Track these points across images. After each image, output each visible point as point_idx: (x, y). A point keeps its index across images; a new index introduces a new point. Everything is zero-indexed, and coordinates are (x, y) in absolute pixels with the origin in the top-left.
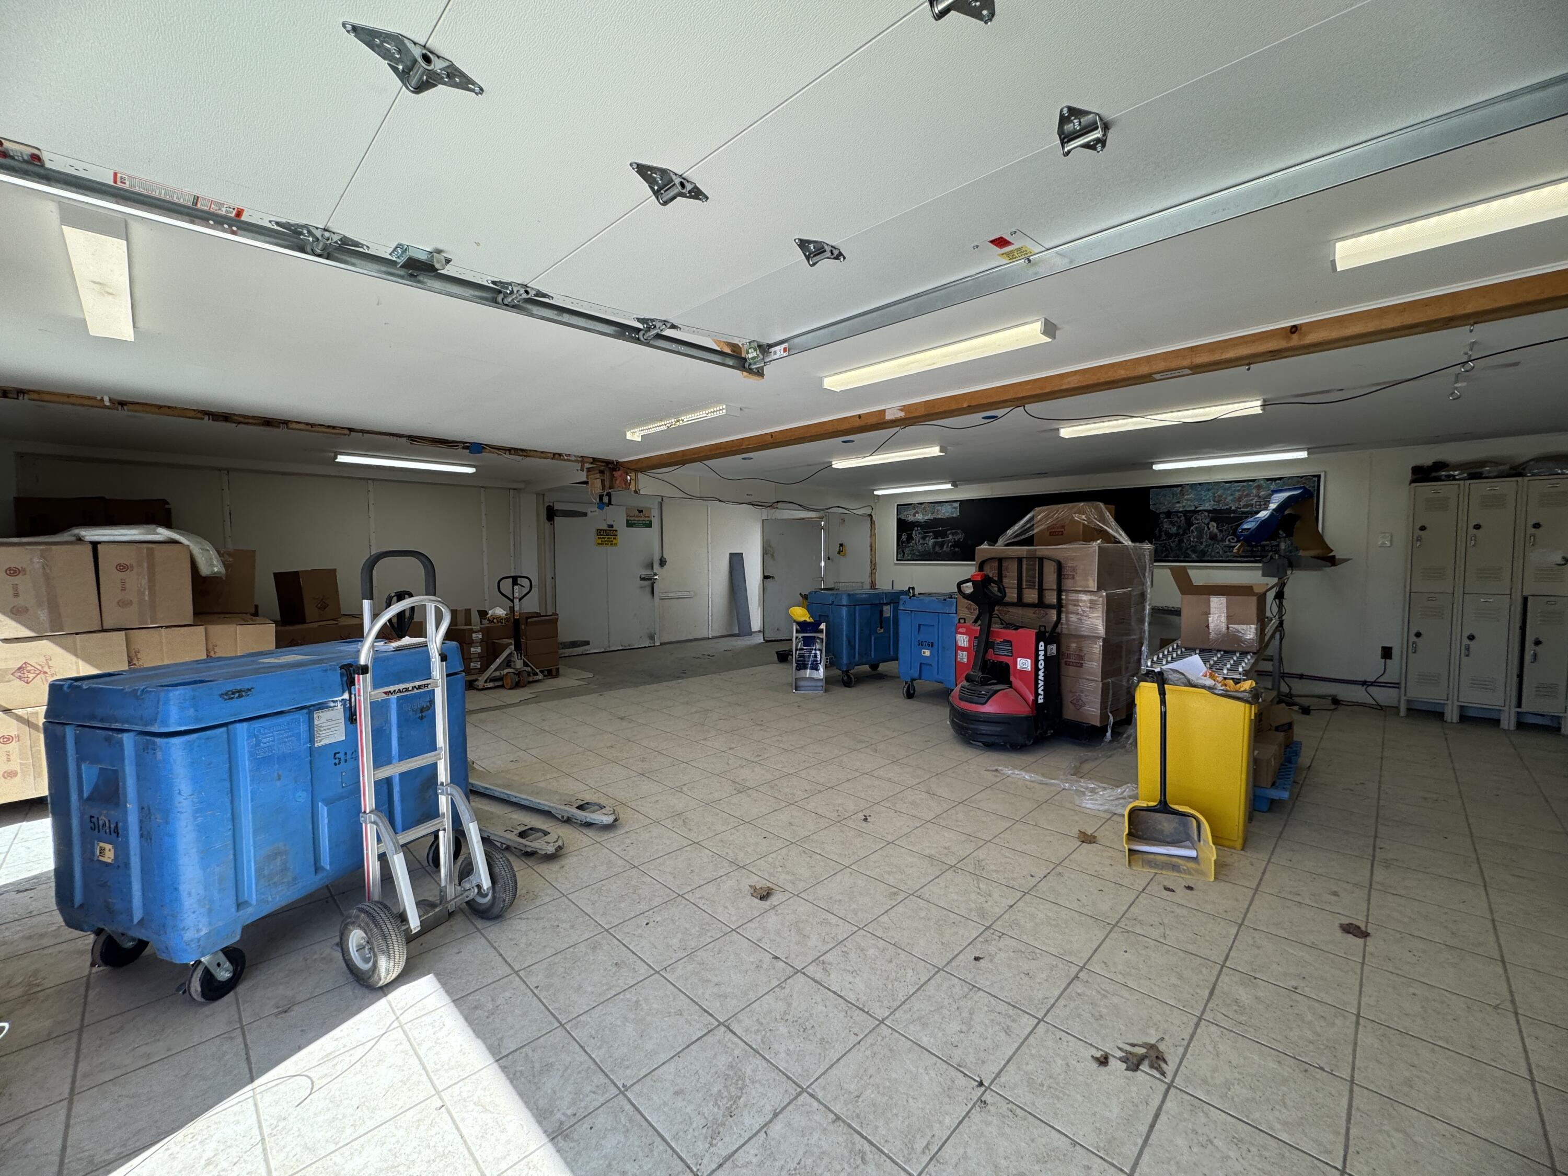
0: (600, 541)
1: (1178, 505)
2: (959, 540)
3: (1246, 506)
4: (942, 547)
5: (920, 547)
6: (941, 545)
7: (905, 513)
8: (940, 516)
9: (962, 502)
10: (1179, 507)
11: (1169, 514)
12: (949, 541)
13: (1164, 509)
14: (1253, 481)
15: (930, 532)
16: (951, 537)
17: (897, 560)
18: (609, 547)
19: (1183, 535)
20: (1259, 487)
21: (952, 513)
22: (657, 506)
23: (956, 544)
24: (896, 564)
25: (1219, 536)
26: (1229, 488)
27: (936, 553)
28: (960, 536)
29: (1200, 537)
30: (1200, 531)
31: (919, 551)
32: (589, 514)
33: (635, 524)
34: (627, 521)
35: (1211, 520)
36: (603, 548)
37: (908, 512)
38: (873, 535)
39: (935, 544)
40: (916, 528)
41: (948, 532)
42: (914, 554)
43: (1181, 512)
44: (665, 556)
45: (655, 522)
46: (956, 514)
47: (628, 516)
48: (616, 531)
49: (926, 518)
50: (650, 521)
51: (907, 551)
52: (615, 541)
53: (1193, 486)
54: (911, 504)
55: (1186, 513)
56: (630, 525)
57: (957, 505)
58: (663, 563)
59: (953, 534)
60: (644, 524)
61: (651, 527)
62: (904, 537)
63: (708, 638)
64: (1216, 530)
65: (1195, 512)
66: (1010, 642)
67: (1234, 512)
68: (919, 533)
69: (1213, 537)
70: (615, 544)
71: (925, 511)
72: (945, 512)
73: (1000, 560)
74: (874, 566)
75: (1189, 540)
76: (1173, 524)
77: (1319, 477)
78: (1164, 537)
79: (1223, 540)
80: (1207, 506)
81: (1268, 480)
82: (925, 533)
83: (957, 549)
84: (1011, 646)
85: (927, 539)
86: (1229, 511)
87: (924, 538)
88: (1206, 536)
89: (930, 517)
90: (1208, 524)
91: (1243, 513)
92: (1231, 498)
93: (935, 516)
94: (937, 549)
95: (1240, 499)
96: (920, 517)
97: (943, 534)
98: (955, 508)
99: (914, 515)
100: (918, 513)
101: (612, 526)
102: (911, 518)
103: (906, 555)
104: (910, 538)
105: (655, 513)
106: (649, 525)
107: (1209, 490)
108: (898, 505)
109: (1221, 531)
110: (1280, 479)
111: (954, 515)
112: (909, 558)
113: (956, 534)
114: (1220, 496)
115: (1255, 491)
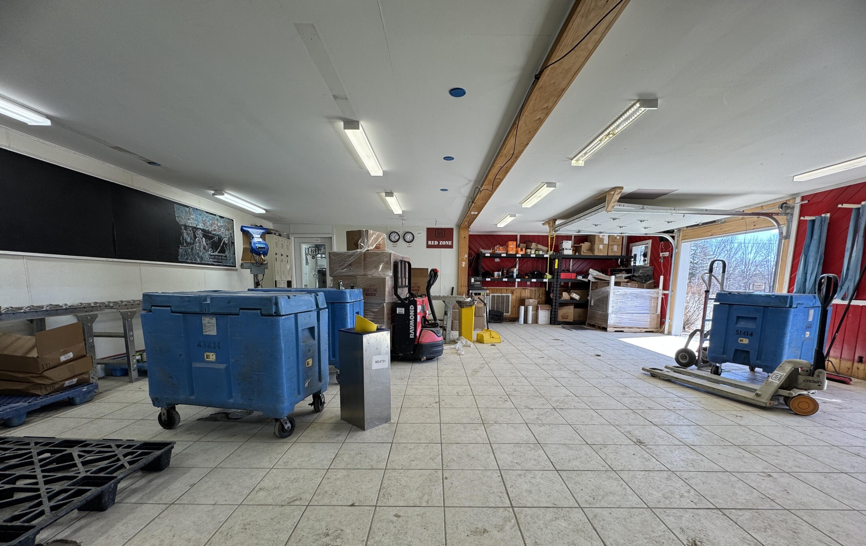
1: (189, 221)
11: (186, 227)
14: (215, 215)
19: (193, 244)
20: (218, 220)
25: (207, 248)
26: (208, 217)
29: (200, 247)
30: (200, 243)
35: (203, 237)
43: (191, 227)
53: (194, 209)
64: (205, 244)
67: (210, 233)
75: (196, 248)
77: (233, 221)
78: (185, 245)
79: (208, 251)
81: (220, 217)
88: (202, 247)
90: (202, 239)
91: (214, 234)
95: (211, 226)
107: (200, 215)
109: (207, 244)
110: (223, 217)
114: (205, 221)
115: (216, 222)
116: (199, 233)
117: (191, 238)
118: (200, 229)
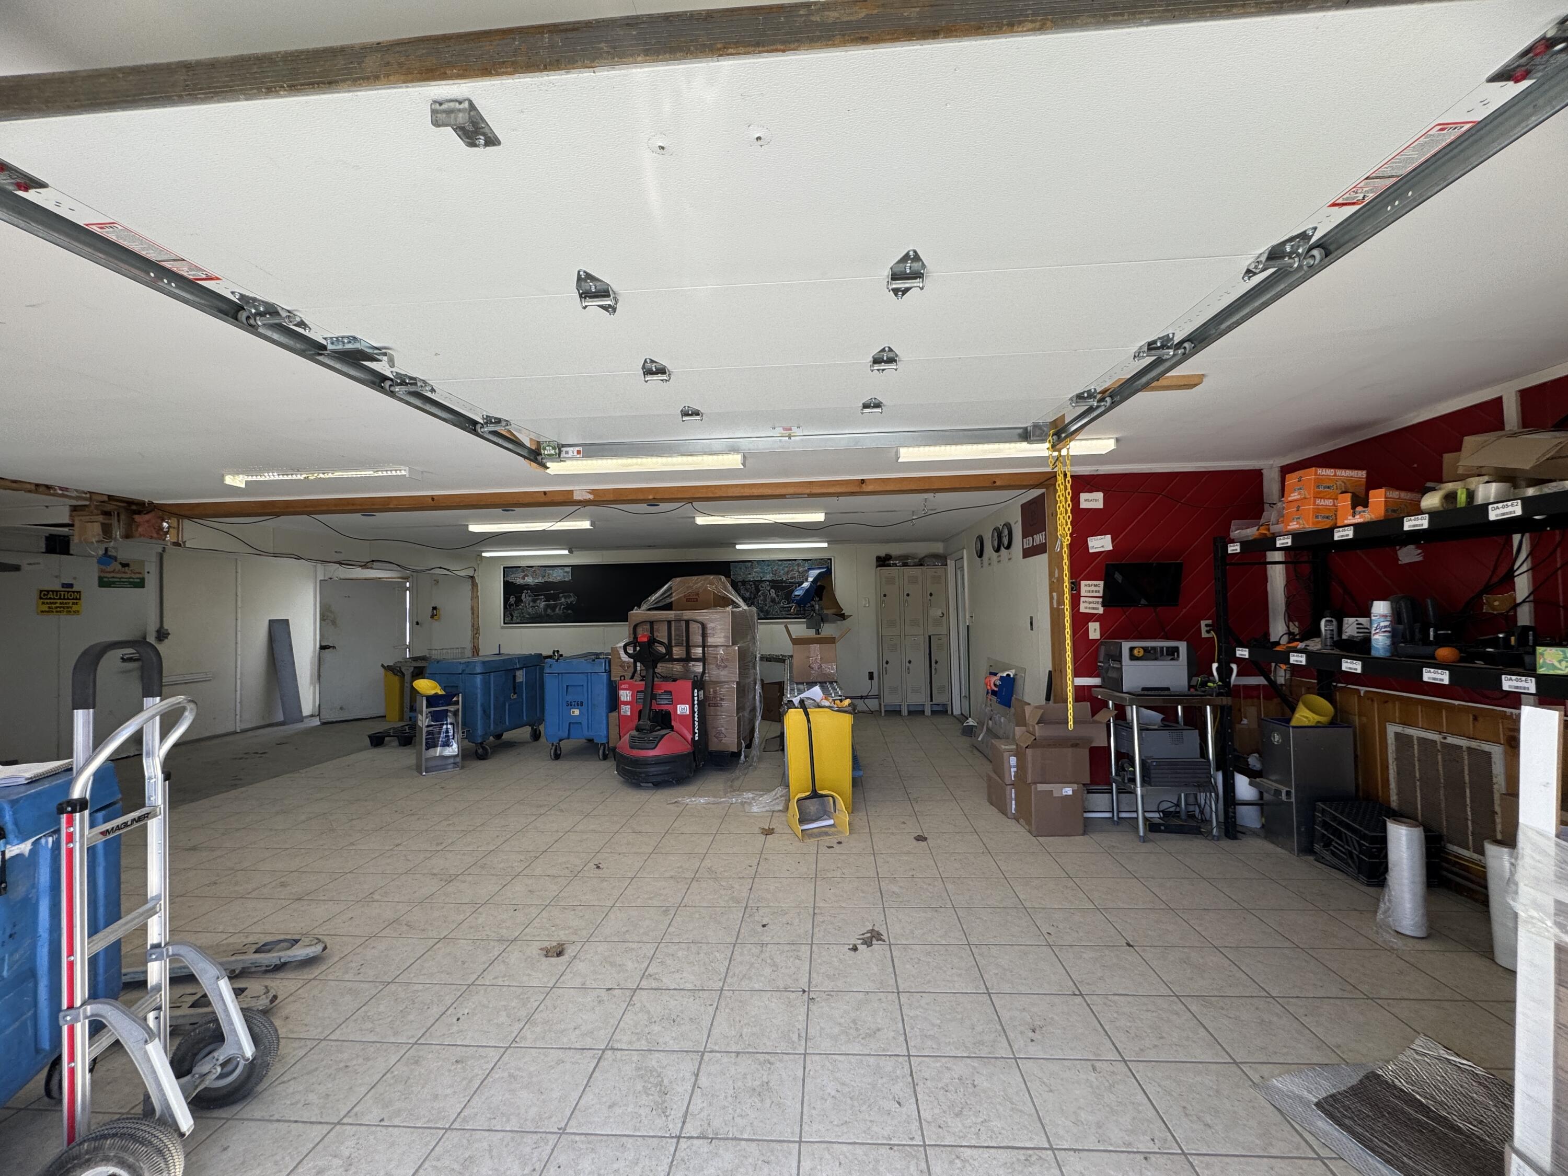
0: (45, 608)
2: (571, 602)
3: (792, 578)
4: (554, 610)
5: (530, 610)
6: (553, 608)
7: (513, 576)
8: (551, 580)
9: (573, 567)
10: (750, 577)
11: (744, 583)
12: (562, 604)
13: (740, 578)
14: (798, 561)
15: (541, 595)
16: (563, 600)
17: (505, 623)
18: (64, 618)
19: (754, 598)
20: (799, 565)
21: (564, 577)
22: (154, 559)
23: (569, 606)
24: (503, 628)
25: (777, 599)
26: (781, 565)
27: (548, 615)
28: (572, 599)
29: (765, 600)
30: (765, 596)
31: (529, 614)
32: (25, 567)
33: (114, 583)
34: (100, 578)
35: (771, 588)
36: (53, 618)
37: (516, 575)
38: (475, 597)
39: (547, 607)
40: (525, 591)
41: (561, 595)
42: (524, 617)
43: (752, 581)
44: (166, 626)
45: (151, 581)
46: (568, 578)
47: (102, 571)
48: (79, 592)
49: (536, 581)
50: (143, 580)
51: (516, 614)
52: (75, 608)
53: (758, 562)
54: (519, 567)
55: (754, 582)
56: (103, 583)
57: (569, 569)
58: (162, 635)
59: (565, 597)
60: (130, 583)
61: (143, 587)
62: (512, 600)
63: (235, 733)
64: (774, 596)
65: (761, 581)
66: (671, 692)
67: (785, 582)
68: (529, 596)
69: (773, 600)
70: (77, 612)
71: (534, 574)
72: (557, 576)
73: (652, 623)
74: (476, 630)
75: (758, 603)
76: (747, 590)
77: (831, 559)
79: (779, 603)
80: (769, 577)
81: (804, 560)
82: (535, 596)
83: (569, 612)
84: (671, 695)
85: (538, 602)
86: (782, 581)
87: (534, 601)
88: (769, 600)
89: (540, 580)
90: (769, 591)
91: (791, 583)
92: (782, 572)
93: (546, 579)
94: (549, 611)
95: (788, 573)
96: (529, 580)
97: (555, 597)
98: (567, 572)
99: (523, 578)
100: (528, 576)
101: (71, 586)
102: (520, 581)
103: (515, 618)
104: (519, 601)
105: (151, 568)
106: (141, 584)
107: (768, 566)
108: (504, 568)
109: (778, 596)
110: (810, 560)
111: (566, 579)
112: (518, 621)
113: (570, 597)
114: (776, 570)
115: (796, 568)
116: (765, 587)
117: (751, 592)
118: (768, 581)
